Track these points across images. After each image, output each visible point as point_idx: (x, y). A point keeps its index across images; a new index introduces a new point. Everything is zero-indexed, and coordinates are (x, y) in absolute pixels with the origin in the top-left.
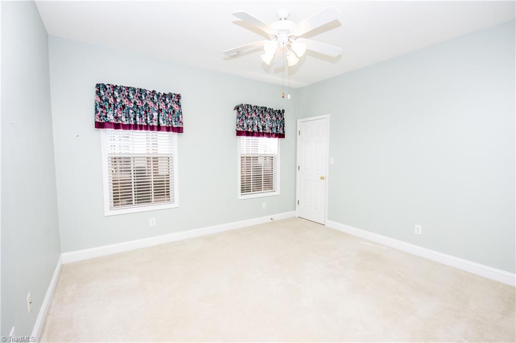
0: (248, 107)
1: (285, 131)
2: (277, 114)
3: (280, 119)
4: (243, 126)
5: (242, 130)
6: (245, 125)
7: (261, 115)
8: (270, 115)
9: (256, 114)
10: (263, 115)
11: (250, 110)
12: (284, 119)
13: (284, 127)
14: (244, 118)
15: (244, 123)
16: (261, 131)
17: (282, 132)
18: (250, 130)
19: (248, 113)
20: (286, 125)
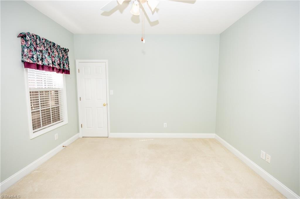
0: (37, 38)
1: (70, 68)
2: (63, 51)
3: (65, 56)
4: (33, 58)
5: (31, 62)
6: (35, 57)
7: (49, 49)
8: (57, 52)
9: (45, 47)
10: (51, 49)
11: (38, 42)
12: (68, 57)
13: (68, 64)
14: (33, 49)
15: (33, 55)
16: (51, 66)
17: (67, 68)
18: (40, 63)
19: (36, 44)
20: (70, 63)
